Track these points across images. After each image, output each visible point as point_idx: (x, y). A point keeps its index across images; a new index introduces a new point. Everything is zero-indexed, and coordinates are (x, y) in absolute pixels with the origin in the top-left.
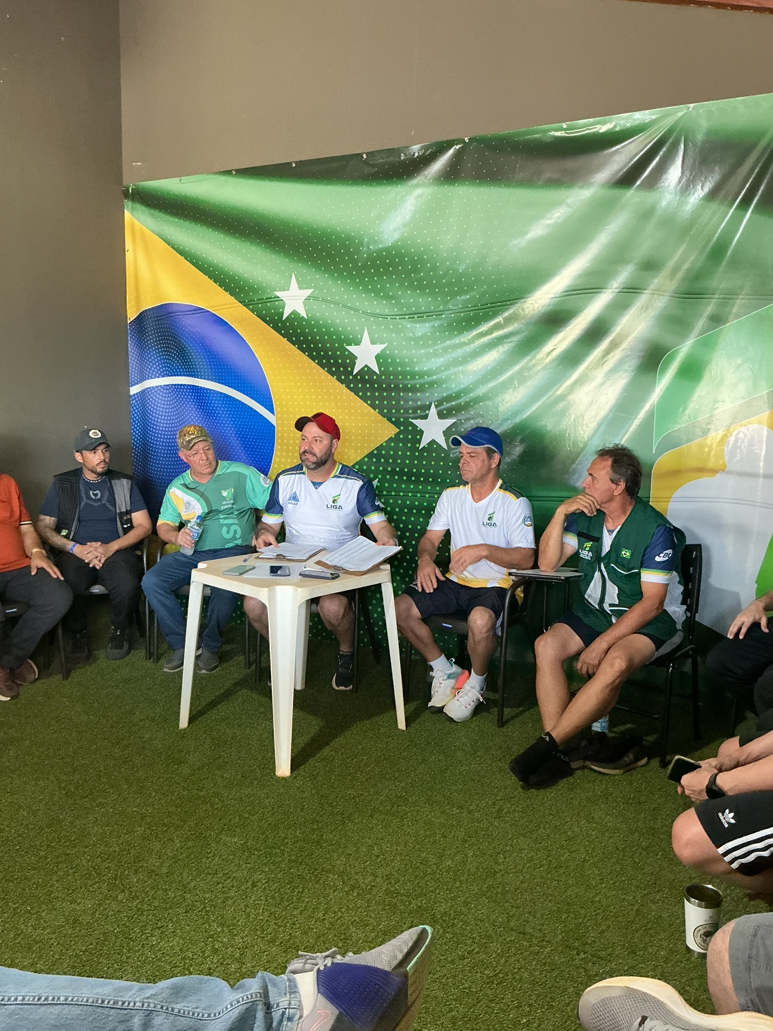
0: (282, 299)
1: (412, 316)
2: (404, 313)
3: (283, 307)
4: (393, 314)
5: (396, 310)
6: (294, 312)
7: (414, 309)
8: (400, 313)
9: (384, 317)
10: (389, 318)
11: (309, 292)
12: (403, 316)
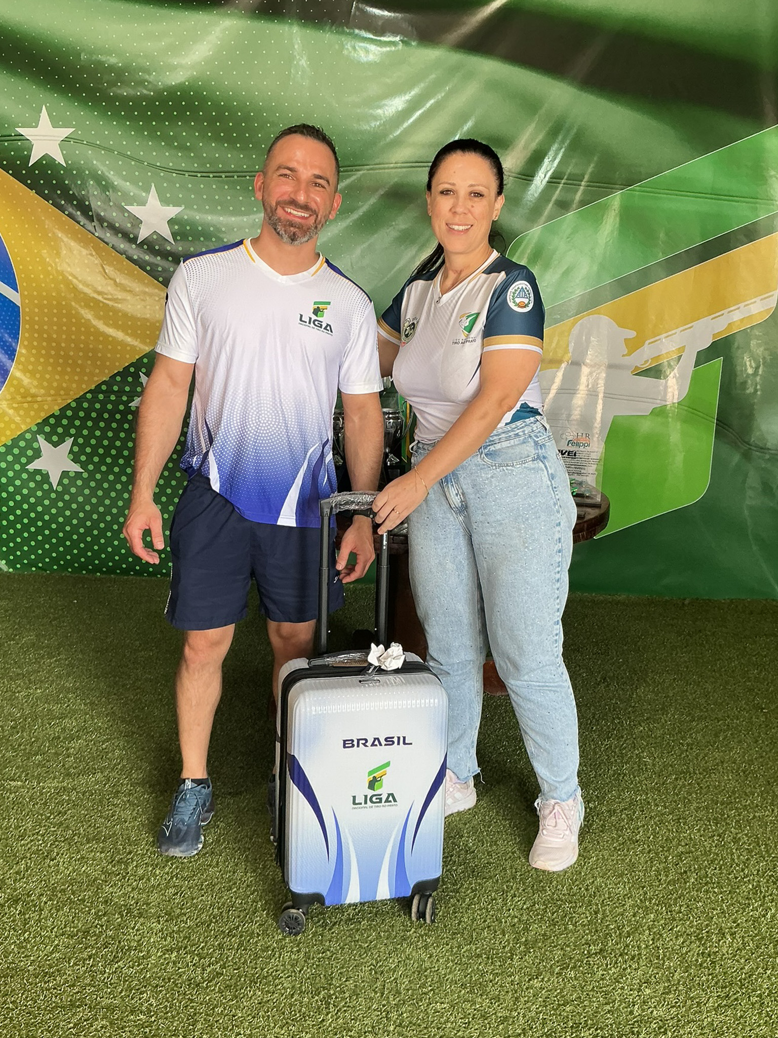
0: (28, 138)
1: (217, 174)
2: (207, 171)
3: (30, 149)
4: (193, 170)
5: (196, 165)
6: (46, 157)
7: (220, 166)
8: (202, 170)
9: (181, 172)
10: (187, 174)
11: (67, 132)
12: (205, 174)
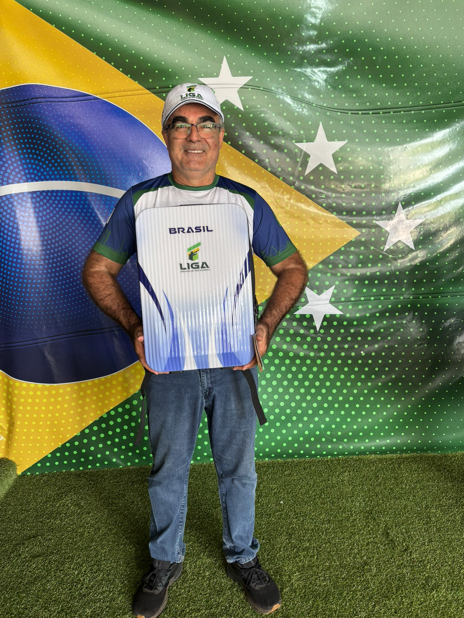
1: (376, 111)
2: (367, 108)
4: (355, 108)
5: (357, 104)
6: (226, 103)
7: (379, 104)
8: (363, 108)
9: (344, 111)
10: (349, 112)
11: (245, 80)
12: (365, 112)
